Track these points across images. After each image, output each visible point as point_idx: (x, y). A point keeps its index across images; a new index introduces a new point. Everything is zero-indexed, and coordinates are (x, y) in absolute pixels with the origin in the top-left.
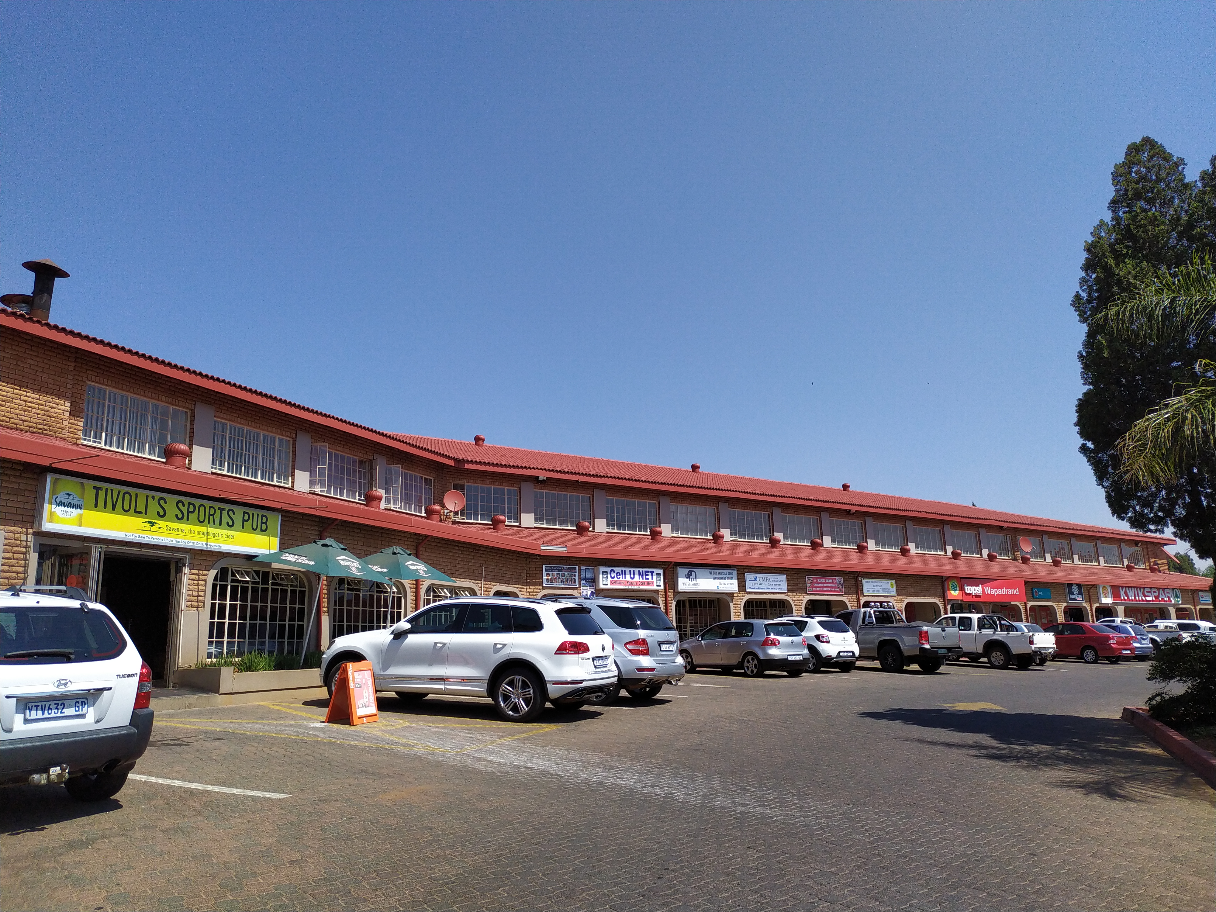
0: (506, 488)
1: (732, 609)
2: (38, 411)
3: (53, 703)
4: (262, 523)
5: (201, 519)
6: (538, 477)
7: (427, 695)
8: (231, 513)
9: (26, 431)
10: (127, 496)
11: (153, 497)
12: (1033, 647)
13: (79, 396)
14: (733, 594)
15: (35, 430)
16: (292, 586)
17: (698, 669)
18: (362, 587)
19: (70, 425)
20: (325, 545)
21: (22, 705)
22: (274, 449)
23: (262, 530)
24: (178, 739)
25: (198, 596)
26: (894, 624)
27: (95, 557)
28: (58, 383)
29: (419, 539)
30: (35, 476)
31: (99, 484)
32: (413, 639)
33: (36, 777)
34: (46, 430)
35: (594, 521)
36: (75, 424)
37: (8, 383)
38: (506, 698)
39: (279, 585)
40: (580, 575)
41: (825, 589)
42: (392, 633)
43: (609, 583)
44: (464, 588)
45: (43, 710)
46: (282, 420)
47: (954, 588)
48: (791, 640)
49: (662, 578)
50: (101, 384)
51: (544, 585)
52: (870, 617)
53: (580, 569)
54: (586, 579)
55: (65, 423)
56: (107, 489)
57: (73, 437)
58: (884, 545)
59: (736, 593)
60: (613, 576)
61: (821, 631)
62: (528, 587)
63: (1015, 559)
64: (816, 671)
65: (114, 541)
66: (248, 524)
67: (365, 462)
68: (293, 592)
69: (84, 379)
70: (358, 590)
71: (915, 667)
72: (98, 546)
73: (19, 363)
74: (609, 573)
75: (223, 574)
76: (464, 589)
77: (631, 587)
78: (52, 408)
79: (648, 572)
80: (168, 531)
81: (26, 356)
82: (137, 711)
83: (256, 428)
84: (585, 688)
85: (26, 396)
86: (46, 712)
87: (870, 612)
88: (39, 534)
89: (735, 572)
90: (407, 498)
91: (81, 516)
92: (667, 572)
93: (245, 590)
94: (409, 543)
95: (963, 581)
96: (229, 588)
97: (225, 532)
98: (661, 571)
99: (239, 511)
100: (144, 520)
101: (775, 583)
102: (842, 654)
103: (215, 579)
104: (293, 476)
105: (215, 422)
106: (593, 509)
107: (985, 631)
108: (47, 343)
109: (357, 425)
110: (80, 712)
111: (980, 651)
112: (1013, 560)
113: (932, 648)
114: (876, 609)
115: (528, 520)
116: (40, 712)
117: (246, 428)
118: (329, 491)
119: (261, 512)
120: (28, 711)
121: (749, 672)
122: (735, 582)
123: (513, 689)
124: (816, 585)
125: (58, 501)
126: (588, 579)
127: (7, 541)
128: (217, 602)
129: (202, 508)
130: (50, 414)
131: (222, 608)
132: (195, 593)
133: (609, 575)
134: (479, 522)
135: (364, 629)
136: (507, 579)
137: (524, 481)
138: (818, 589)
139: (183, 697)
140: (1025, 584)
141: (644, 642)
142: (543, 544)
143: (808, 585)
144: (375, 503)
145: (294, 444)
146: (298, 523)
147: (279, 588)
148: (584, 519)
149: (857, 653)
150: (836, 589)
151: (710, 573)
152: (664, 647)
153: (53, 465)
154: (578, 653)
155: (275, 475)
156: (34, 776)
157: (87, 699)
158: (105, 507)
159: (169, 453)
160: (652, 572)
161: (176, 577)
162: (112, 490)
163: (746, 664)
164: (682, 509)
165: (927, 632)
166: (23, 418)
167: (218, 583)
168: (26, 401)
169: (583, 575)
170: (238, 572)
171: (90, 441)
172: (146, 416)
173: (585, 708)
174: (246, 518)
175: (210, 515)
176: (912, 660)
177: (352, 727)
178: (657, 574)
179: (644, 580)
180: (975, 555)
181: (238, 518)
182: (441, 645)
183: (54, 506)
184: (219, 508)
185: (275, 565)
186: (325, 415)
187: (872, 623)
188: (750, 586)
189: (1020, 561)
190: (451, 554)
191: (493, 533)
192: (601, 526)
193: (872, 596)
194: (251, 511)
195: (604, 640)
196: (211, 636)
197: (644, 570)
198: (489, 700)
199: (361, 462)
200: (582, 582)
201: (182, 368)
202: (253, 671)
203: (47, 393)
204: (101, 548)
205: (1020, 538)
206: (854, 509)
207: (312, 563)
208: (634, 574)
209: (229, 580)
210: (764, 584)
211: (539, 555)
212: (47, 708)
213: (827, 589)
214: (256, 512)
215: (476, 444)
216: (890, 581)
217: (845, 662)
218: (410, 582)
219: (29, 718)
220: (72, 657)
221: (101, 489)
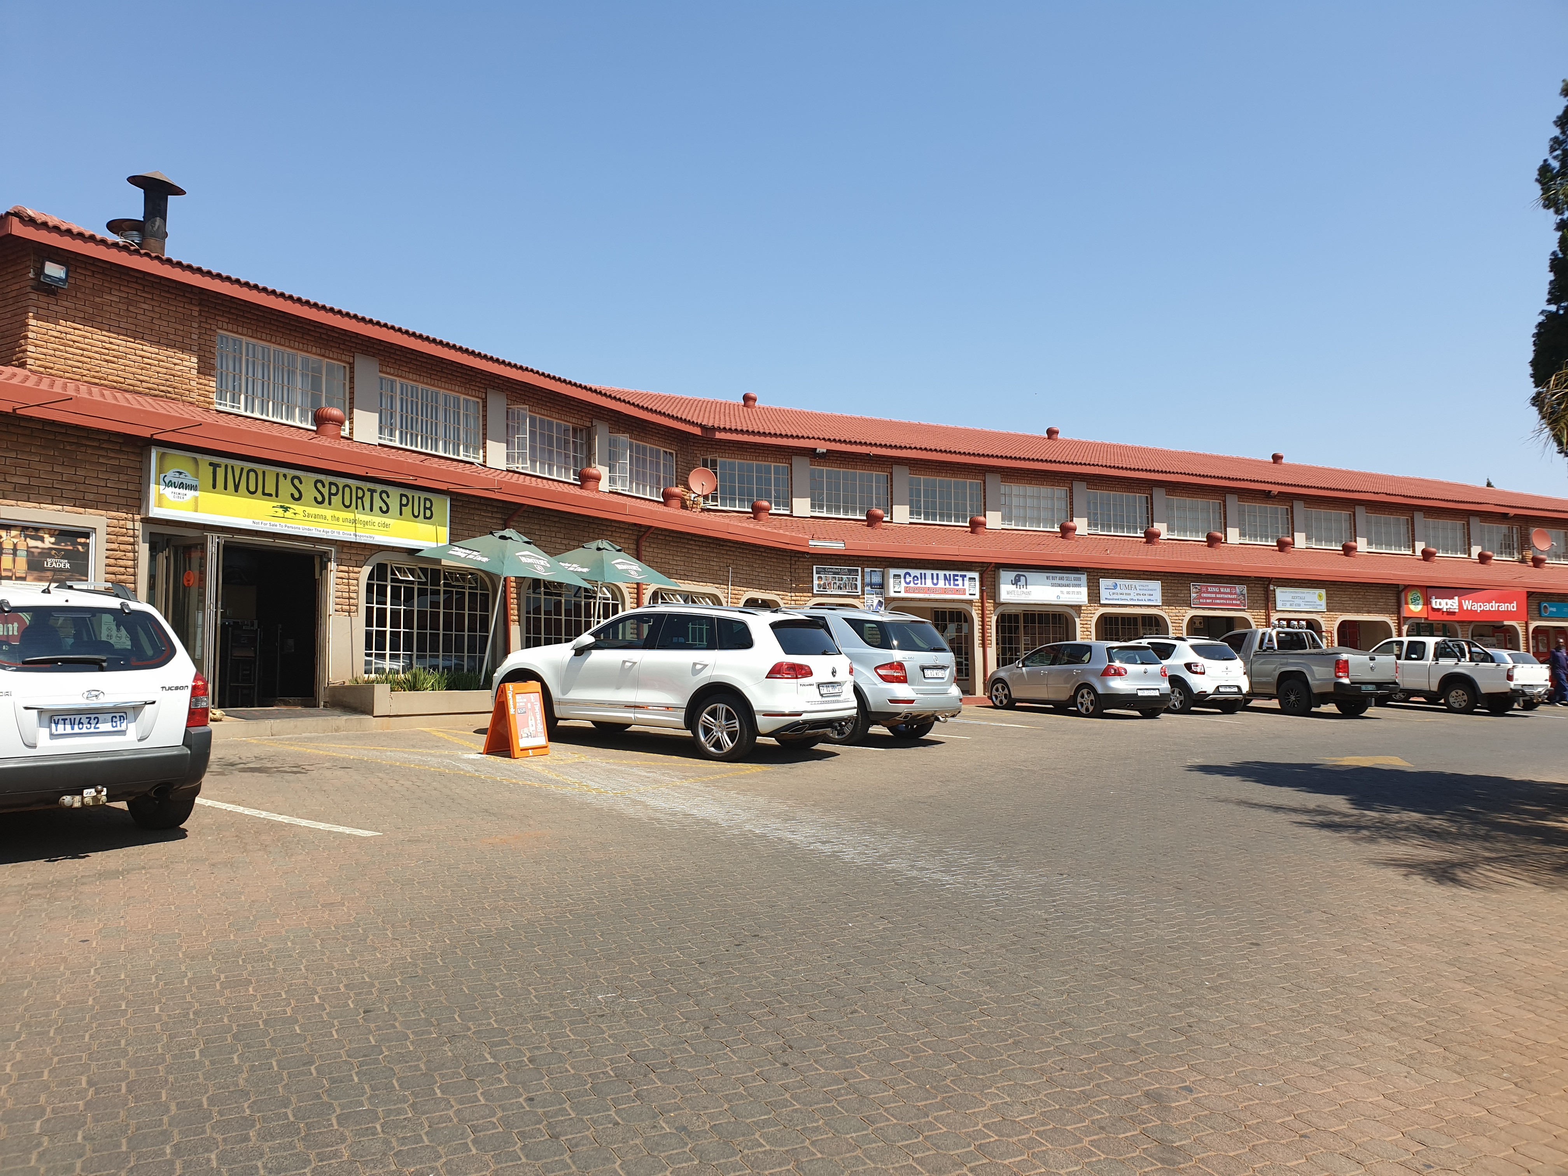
0: (773, 464)
1: (1078, 626)
2: (159, 369)
3: (84, 717)
4: (425, 508)
5: (347, 503)
6: (816, 449)
7: (630, 725)
8: (384, 496)
9: (146, 394)
10: (252, 475)
11: (285, 476)
12: (1512, 684)
13: (208, 349)
14: (1080, 606)
15: (157, 392)
16: (470, 588)
17: (1017, 704)
18: (564, 591)
19: (199, 386)
20: (503, 537)
21: (46, 718)
22: (459, 413)
23: (425, 518)
24: (299, 767)
25: (349, 598)
26: (1308, 651)
27: (212, 549)
28: (180, 333)
29: (640, 531)
30: (138, 451)
31: (216, 460)
32: (597, 656)
33: (67, 799)
34: (169, 392)
35: (892, 508)
36: (205, 385)
37: (118, 334)
38: (707, 731)
39: (454, 586)
40: (863, 579)
41: (1218, 601)
42: (573, 648)
43: (903, 591)
44: (704, 594)
45: (72, 724)
46: (466, 374)
47: (1415, 601)
48: (1143, 670)
49: (978, 583)
50: (235, 332)
51: (815, 592)
52: (1271, 640)
53: (863, 572)
54: (871, 585)
55: (193, 383)
56: (226, 466)
57: (205, 401)
58: (1319, 540)
59: (1085, 606)
60: (908, 580)
61: (1193, 657)
62: (793, 594)
63: (1523, 561)
64: (1184, 710)
65: (240, 529)
66: (407, 510)
67: (581, 430)
68: (472, 596)
69: (214, 327)
70: (560, 595)
71: (1332, 708)
72: (215, 535)
73: (131, 308)
74: (902, 576)
75: (380, 572)
76: (704, 596)
77: (933, 596)
78: (175, 364)
79: (957, 576)
80: (306, 518)
81: (138, 298)
82: (190, 729)
83: (433, 385)
84: (805, 722)
85: (142, 350)
86: (76, 727)
87: (1270, 635)
88: (147, 521)
89: (1084, 577)
90: (637, 477)
91: (196, 498)
92: (985, 576)
93: (409, 592)
94: (627, 536)
95: (1428, 591)
96: (389, 588)
97: (378, 519)
98: (976, 575)
99: (394, 494)
100: (275, 504)
101: (1144, 592)
102: (1221, 690)
103: (371, 577)
104: (484, 448)
105: (381, 379)
106: (892, 492)
107: (1443, 662)
108: (162, 282)
109: (565, 381)
110: (118, 728)
111: (1434, 688)
112: (1520, 562)
113: (1352, 683)
114: (1280, 629)
115: (802, 506)
116: (68, 727)
117: (420, 386)
118: (533, 467)
119: (424, 495)
120: (53, 725)
121: (1083, 711)
122: (1084, 590)
123: (715, 719)
124: (1205, 595)
125: (167, 480)
126: (875, 585)
127: (110, 529)
128: (375, 606)
129: (347, 490)
130: (174, 372)
131: (382, 613)
132: (346, 595)
133: (902, 580)
134: (737, 509)
135: (548, 642)
136: (763, 583)
137: (797, 454)
138: (1208, 601)
139: (329, 718)
140: (1528, 597)
141: (900, 666)
142: (813, 539)
143: (1193, 595)
144: (591, 484)
145: (485, 406)
146: (475, 509)
147: (454, 590)
148: (878, 506)
149: (1245, 688)
150: (1234, 602)
151: (1047, 578)
152: (928, 673)
153: (155, 437)
154: (797, 678)
155: (461, 447)
156: (64, 797)
157: (126, 713)
158: (226, 488)
159: (320, 420)
160: (963, 577)
161: (321, 574)
162: (232, 467)
163: (1079, 699)
164: (1017, 491)
165: (1346, 662)
166: (141, 378)
167: (375, 582)
168: (143, 357)
169: (867, 580)
170: (399, 570)
171: (226, 405)
172: (294, 372)
173: (820, 746)
174: (404, 501)
175: (357, 498)
176: (1324, 698)
177: (512, 760)
178: (970, 579)
179: (952, 586)
180: (1459, 555)
181: (394, 502)
182: (630, 664)
183: (162, 487)
184: (369, 490)
185: (444, 562)
186: (521, 368)
187: (1272, 648)
188: (1106, 596)
189: (1531, 564)
190: (686, 550)
191: (752, 525)
192: (901, 514)
193: (1290, 611)
194: (409, 493)
195: (841, 662)
196: (368, 646)
197: (952, 573)
198: (689, 733)
199: (575, 430)
200: (866, 588)
201: (332, 310)
202: (418, 690)
203: (167, 346)
204: (218, 538)
205: (1534, 531)
206: (1276, 489)
207: (485, 560)
208: (938, 579)
209: (389, 580)
210: (1126, 594)
211: (808, 553)
212: (77, 722)
213: (1222, 601)
214: (417, 494)
215: (745, 406)
216: (1317, 591)
217: (1226, 700)
218: (629, 585)
219: (56, 733)
220: (104, 664)
221: (219, 466)
